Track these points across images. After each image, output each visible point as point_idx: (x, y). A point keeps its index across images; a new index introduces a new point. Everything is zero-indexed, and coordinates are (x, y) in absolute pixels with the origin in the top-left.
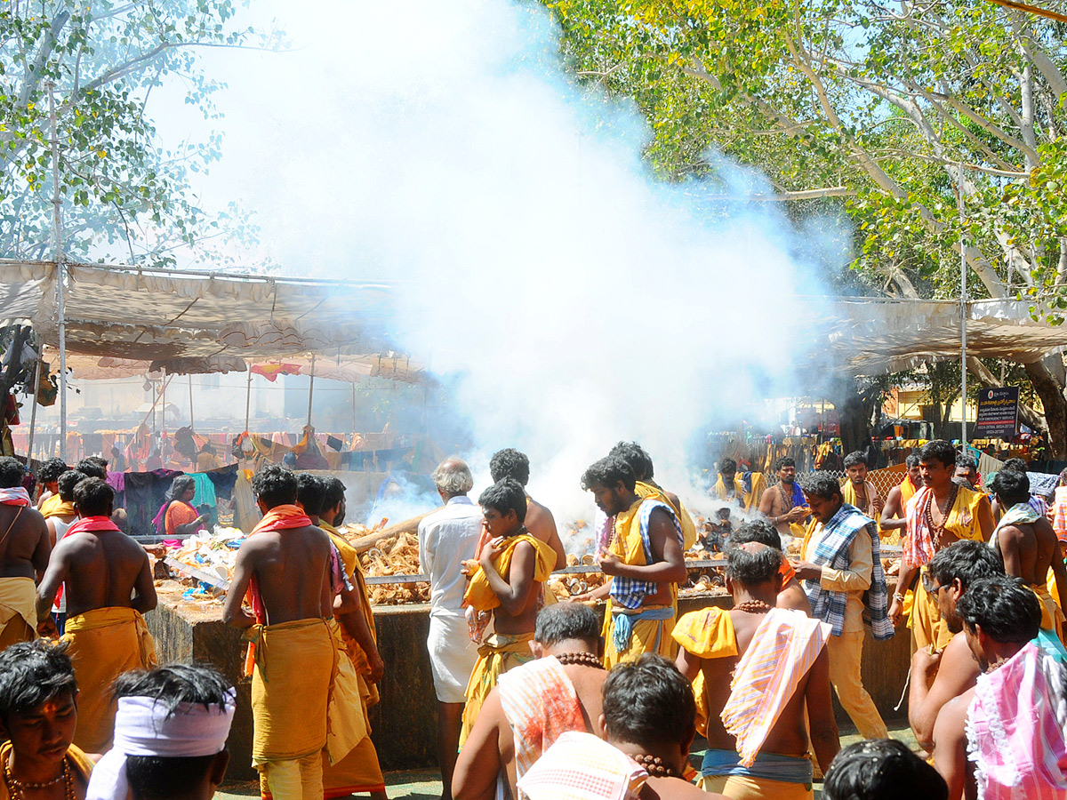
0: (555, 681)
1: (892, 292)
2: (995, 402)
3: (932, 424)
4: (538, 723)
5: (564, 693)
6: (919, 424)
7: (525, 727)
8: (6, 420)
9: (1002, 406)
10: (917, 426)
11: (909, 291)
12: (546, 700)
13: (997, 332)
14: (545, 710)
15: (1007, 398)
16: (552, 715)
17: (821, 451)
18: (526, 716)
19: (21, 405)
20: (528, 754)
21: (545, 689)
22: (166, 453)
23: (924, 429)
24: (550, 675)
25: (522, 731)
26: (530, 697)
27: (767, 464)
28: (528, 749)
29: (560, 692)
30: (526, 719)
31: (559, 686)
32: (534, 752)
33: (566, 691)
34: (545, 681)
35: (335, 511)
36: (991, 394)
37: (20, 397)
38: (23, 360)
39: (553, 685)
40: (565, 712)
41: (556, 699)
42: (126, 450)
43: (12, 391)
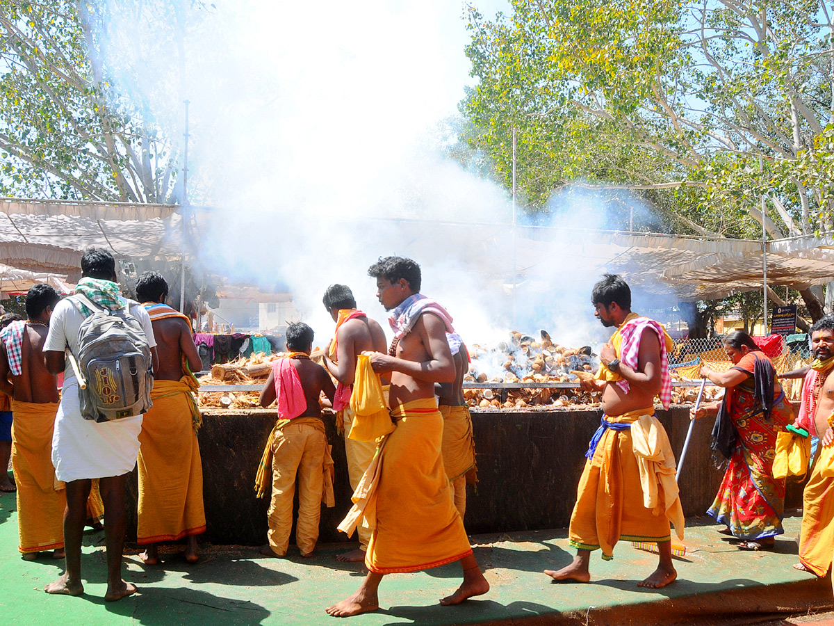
2: (782, 315)
9: (786, 317)
13: (786, 264)
15: (790, 312)
36: (780, 311)
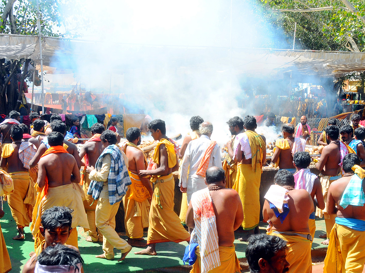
0: (206, 197)
1: (348, 46)
3: (360, 94)
4: (200, 209)
5: (208, 200)
6: (356, 94)
7: (196, 211)
8: (23, 91)
10: (355, 95)
11: (355, 46)
12: (203, 203)
14: (202, 206)
16: (204, 207)
17: (319, 105)
18: (197, 207)
19: (29, 86)
20: (197, 218)
21: (203, 199)
22: (81, 101)
23: (357, 96)
24: (205, 195)
25: (196, 212)
26: (199, 202)
27: (299, 109)
28: (197, 217)
29: (207, 200)
30: (197, 208)
31: (207, 199)
32: (199, 218)
33: (209, 200)
34: (203, 197)
35: (138, 140)
37: (28, 83)
38: (28, 70)
39: (205, 198)
40: (208, 206)
41: (206, 202)
42: (67, 99)
43: (25, 80)
